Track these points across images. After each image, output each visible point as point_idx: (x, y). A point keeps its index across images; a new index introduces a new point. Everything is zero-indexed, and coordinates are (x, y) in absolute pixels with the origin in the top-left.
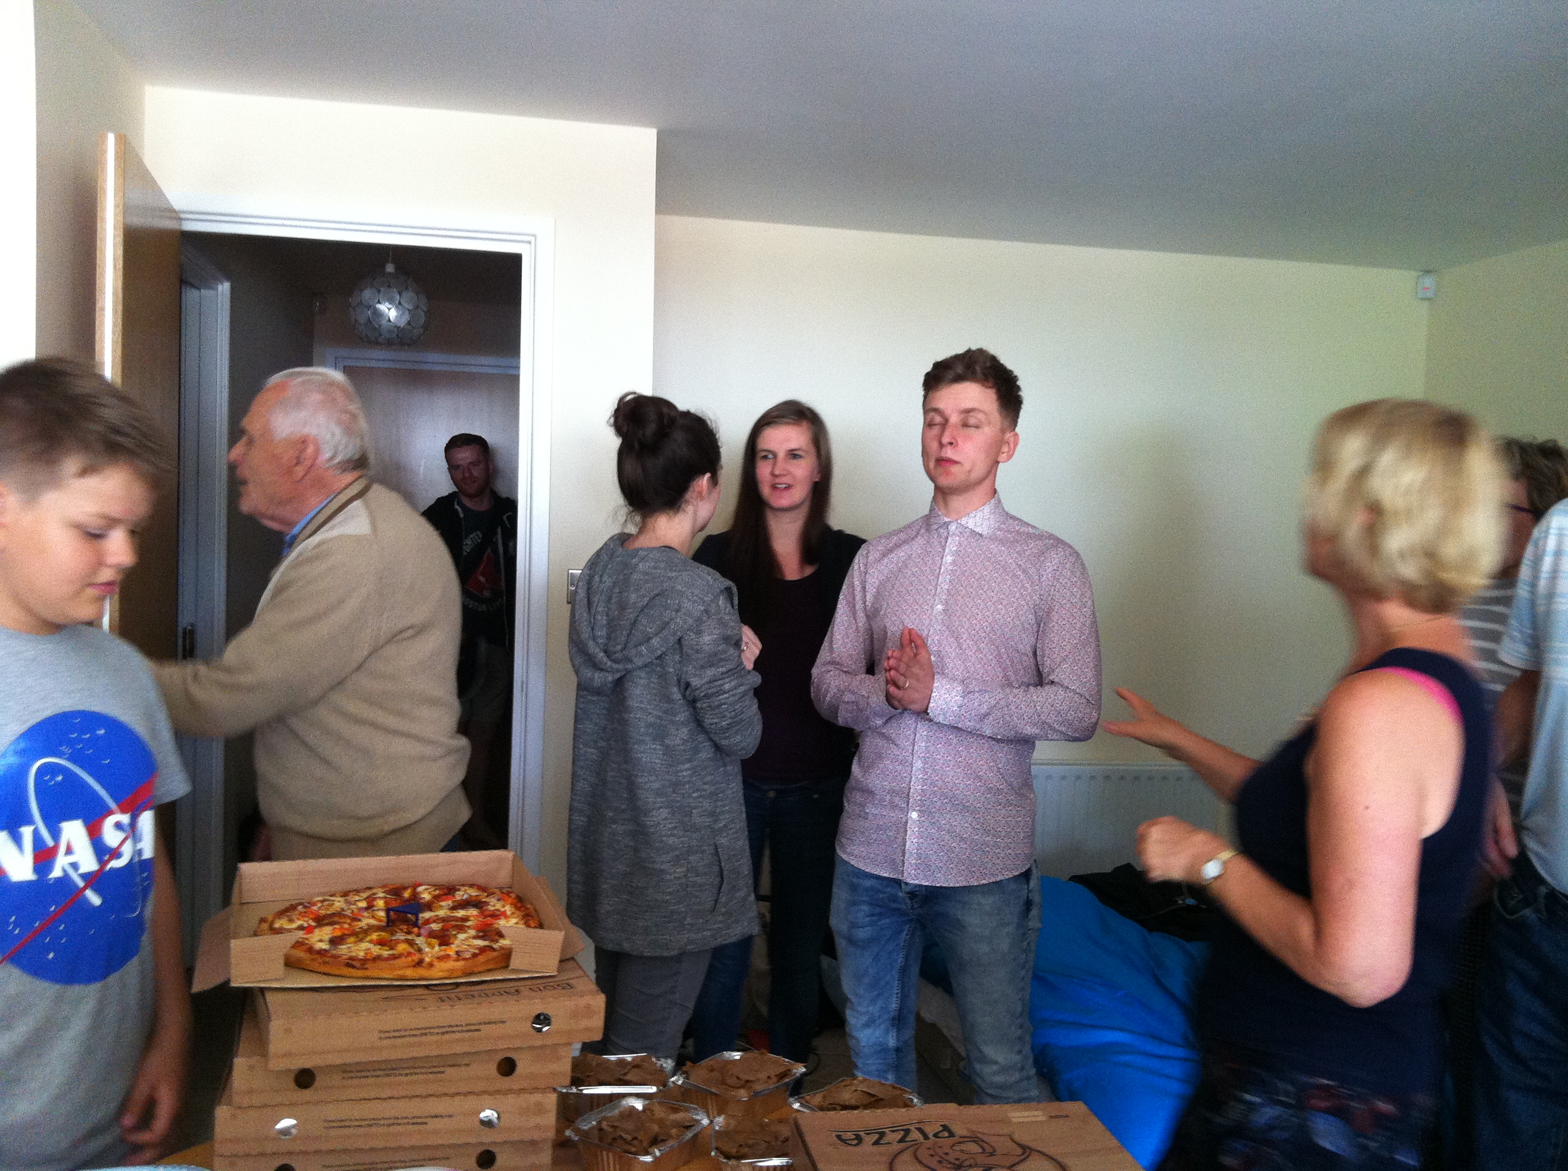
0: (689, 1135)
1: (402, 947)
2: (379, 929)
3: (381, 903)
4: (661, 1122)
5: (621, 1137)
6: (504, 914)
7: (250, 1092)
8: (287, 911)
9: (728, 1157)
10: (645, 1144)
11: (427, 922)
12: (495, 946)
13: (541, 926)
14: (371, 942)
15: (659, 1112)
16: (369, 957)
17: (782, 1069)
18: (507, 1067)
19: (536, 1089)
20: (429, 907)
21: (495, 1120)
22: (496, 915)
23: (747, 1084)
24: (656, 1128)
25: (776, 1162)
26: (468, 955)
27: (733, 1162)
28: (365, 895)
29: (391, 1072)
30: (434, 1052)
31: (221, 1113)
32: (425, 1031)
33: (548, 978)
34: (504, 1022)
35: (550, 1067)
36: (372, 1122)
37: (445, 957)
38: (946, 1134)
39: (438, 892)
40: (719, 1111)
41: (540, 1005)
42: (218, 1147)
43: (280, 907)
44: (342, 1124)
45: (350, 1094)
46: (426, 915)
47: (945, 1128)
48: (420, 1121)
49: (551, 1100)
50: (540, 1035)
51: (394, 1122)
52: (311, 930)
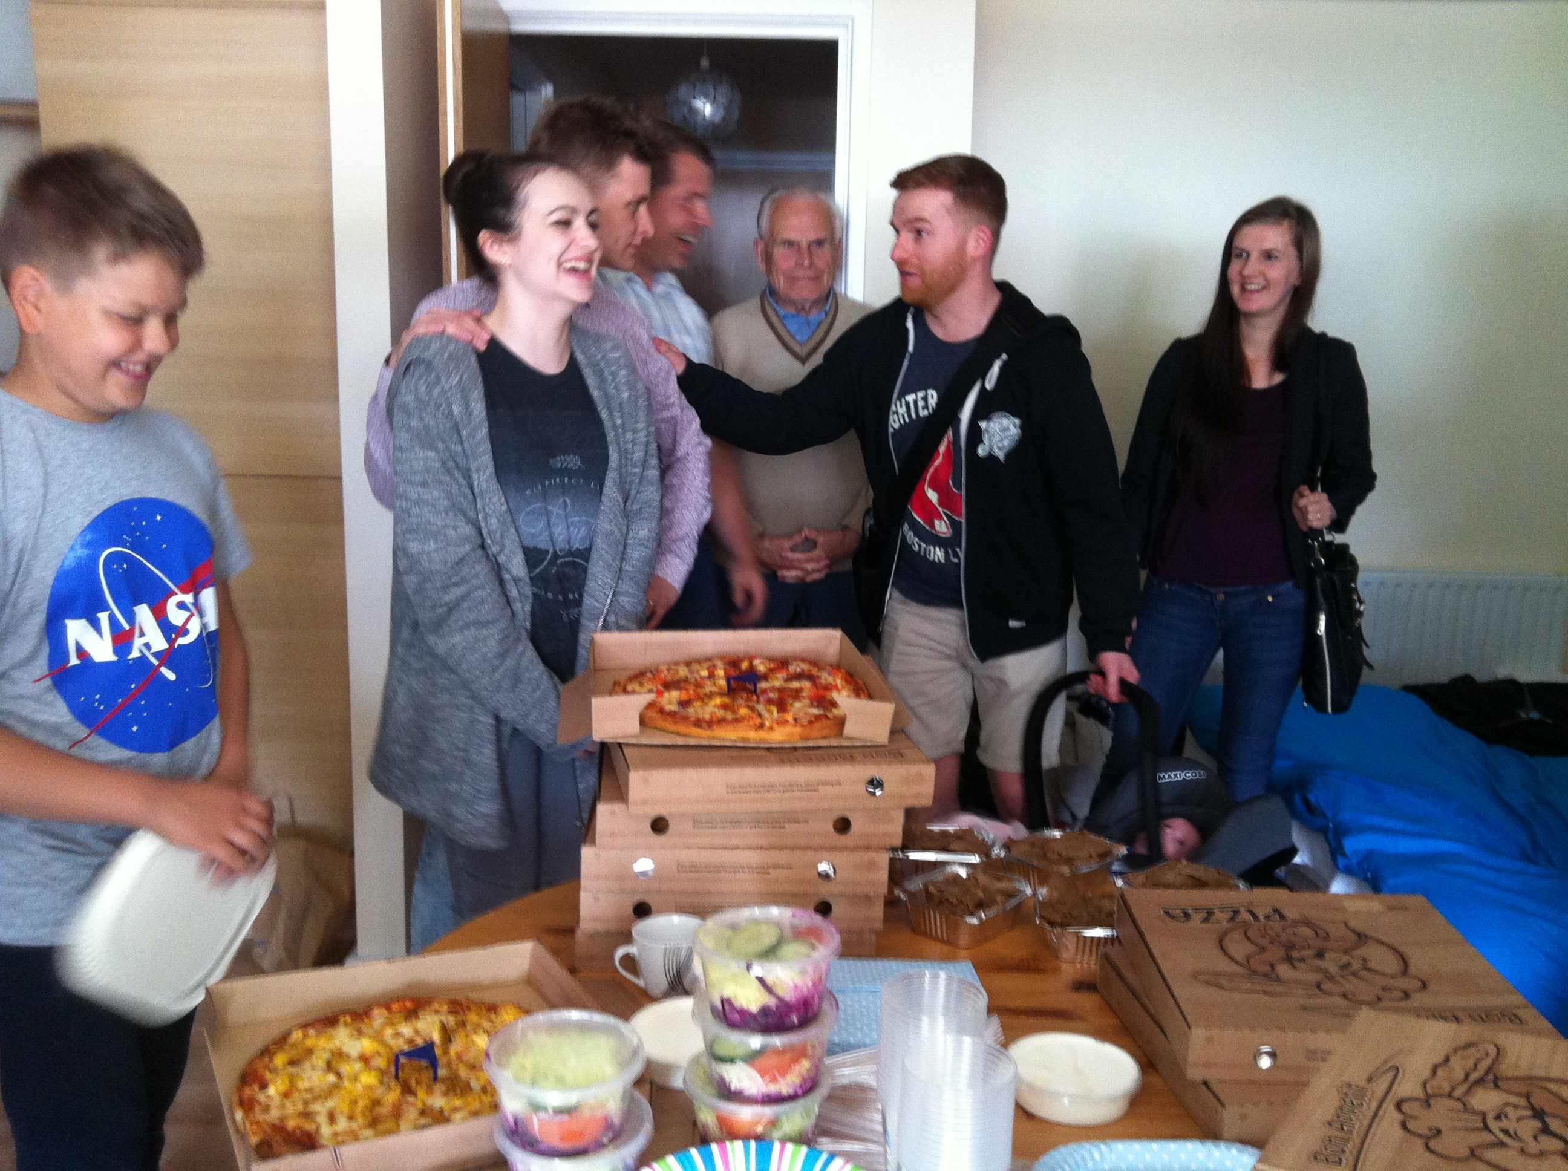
0: (1013, 902)
1: (743, 711)
2: (720, 694)
3: (720, 673)
4: (985, 889)
5: (947, 900)
6: (835, 687)
7: (613, 834)
8: (639, 676)
9: (1052, 924)
10: (970, 907)
11: (764, 691)
12: (830, 715)
13: (870, 697)
14: (715, 705)
15: (983, 879)
16: (714, 718)
17: (1102, 850)
18: (843, 825)
19: (868, 848)
20: (765, 677)
21: (831, 872)
22: (828, 688)
23: (1069, 861)
24: (980, 894)
25: (1099, 932)
26: (805, 721)
27: (1058, 930)
28: (705, 665)
29: (736, 823)
30: (775, 807)
31: (586, 852)
32: (769, 788)
33: (882, 746)
34: (839, 784)
35: (883, 828)
36: (718, 868)
37: (782, 723)
38: (1277, 916)
39: (772, 665)
40: (1042, 883)
41: (872, 771)
42: (584, 882)
43: (632, 673)
44: (694, 868)
45: (700, 841)
46: (763, 685)
47: (1276, 911)
48: (763, 870)
49: (884, 859)
50: (872, 797)
51: (740, 868)
52: (660, 693)
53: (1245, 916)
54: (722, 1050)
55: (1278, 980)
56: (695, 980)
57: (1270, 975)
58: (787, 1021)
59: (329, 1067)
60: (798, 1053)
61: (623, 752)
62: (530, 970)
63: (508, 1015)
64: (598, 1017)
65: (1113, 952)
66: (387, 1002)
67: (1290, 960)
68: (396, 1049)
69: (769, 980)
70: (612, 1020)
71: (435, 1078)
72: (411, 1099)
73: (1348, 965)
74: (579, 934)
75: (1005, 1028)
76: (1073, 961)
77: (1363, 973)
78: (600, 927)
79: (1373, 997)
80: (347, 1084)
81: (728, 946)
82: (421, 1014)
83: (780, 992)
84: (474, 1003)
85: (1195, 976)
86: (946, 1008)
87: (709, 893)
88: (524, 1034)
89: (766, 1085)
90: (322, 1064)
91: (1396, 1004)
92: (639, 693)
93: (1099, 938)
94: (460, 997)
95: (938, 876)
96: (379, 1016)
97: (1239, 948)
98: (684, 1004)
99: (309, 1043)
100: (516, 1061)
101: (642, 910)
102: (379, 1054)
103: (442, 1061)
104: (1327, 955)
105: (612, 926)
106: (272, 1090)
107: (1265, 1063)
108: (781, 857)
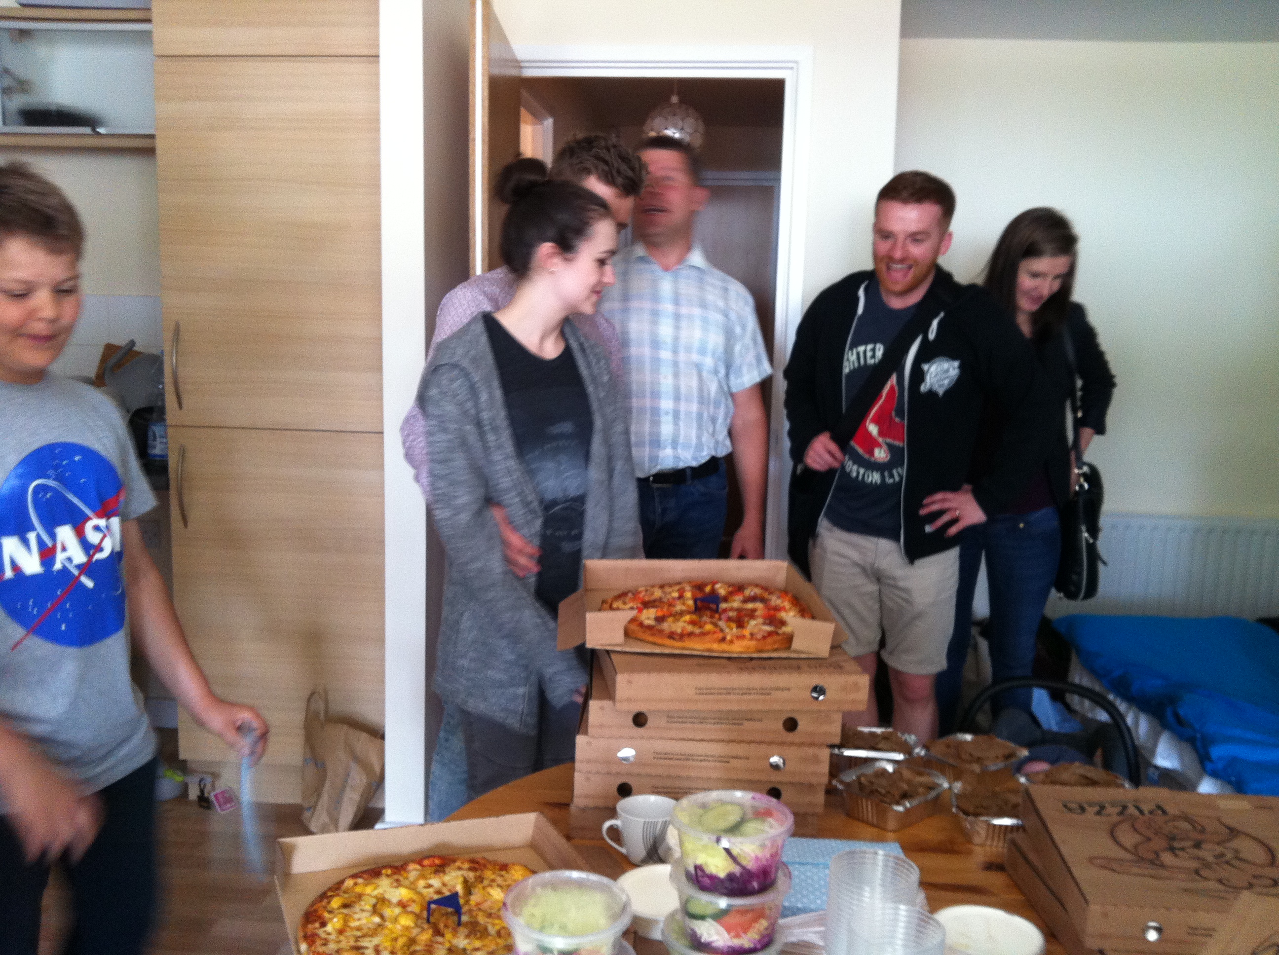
0: (933, 794)
1: (708, 627)
2: (689, 612)
3: (688, 595)
4: (909, 782)
5: (877, 791)
6: (784, 609)
7: (601, 726)
8: (622, 595)
9: (967, 813)
10: (897, 797)
11: (725, 611)
12: (780, 631)
13: (813, 617)
14: (685, 622)
15: (907, 774)
16: (685, 632)
17: (1007, 752)
18: (791, 725)
19: (812, 745)
20: (725, 599)
21: (781, 764)
22: (777, 609)
23: (979, 760)
24: (905, 787)
25: (1007, 821)
26: (759, 636)
27: (971, 818)
28: (677, 587)
29: (702, 720)
30: (735, 707)
31: (580, 740)
32: (729, 691)
33: (821, 659)
34: (789, 689)
35: (825, 728)
36: (688, 757)
37: (741, 637)
38: (1160, 812)
39: (731, 589)
40: (957, 778)
41: (816, 679)
42: (578, 765)
43: (617, 593)
44: (667, 756)
45: (672, 734)
46: (723, 605)
47: (1159, 807)
48: (725, 759)
49: (825, 754)
50: (816, 701)
51: (705, 758)
52: (640, 611)
53: (1132, 810)
54: (695, 909)
55: (1162, 866)
56: (669, 849)
57: (1156, 862)
58: (749, 887)
59: (375, 911)
60: (758, 914)
61: (611, 659)
62: (533, 837)
63: (517, 873)
64: (594, 877)
65: (1019, 837)
66: (419, 858)
67: (1172, 849)
68: (427, 899)
69: (735, 852)
70: (605, 880)
71: (459, 924)
72: (440, 939)
73: (1222, 855)
74: (573, 808)
75: (929, 899)
76: (982, 845)
77: (1236, 863)
78: (590, 803)
79: (1246, 884)
80: (389, 925)
81: (700, 823)
82: (447, 870)
83: (744, 863)
84: (490, 862)
85: (1091, 860)
86: (883, 880)
87: (679, 777)
88: (533, 889)
89: (731, 938)
90: (368, 907)
91: (1265, 890)
92: (624, 610)
93: (1006, 827)
94: (478, 856)
95: (869, 770)
96: (413, 870)
97: (1129, 838)
98: (663, 870)
99: (358, 889)
100: (528, 910)
101: (625, 790)
102: (414, 901)
103: (465, 909)
104: (1203, 846)
105: (600, 803)
106: (329, 928)
107: (1152, 936)
108: (739, 749)
